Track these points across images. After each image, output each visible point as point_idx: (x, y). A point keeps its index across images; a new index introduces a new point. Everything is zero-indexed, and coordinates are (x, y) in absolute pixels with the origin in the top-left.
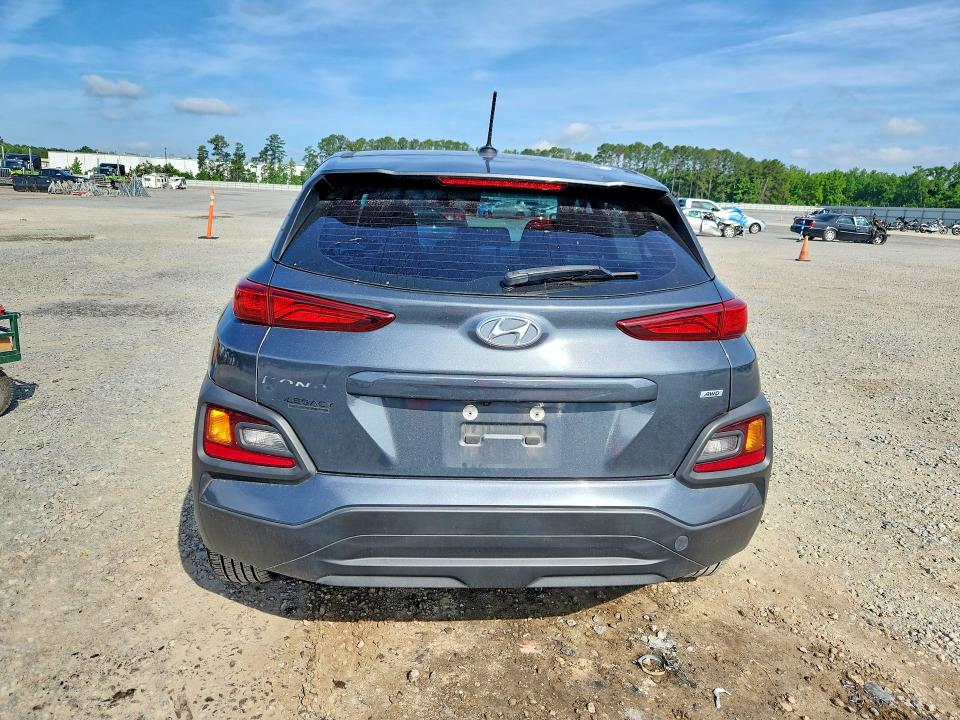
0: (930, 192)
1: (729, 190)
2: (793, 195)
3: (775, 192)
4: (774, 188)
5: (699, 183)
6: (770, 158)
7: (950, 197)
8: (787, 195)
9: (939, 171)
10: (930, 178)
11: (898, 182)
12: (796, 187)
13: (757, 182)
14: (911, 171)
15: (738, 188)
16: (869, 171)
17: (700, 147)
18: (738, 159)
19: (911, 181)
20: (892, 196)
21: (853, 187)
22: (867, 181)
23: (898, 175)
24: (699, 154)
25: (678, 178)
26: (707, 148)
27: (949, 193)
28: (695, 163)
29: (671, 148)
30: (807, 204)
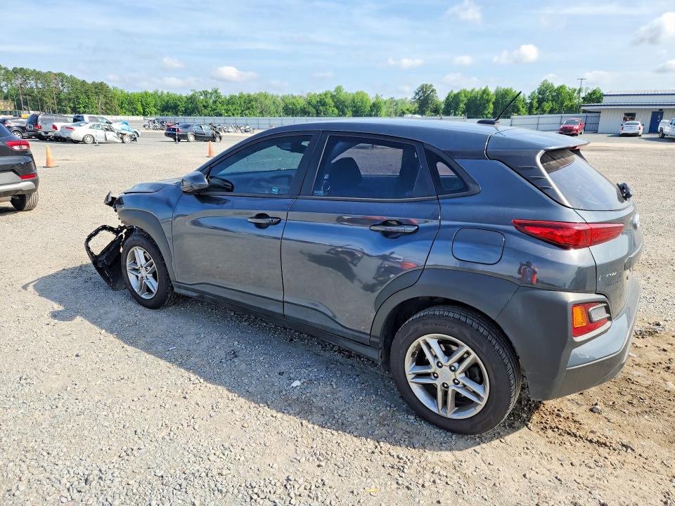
0: (204, 106)
1: (72, 105)
2: (122, 108)
3: (108, 106)
4: (106, 103)
5: (44, 98)
6: (98, 81)
7: (215, 110)
8: (118, 108)
9: (205, 93)
10: (202, 97)
11: (185, 100)
12: (122, 103)
13: (93, 98)
14: (191, 93)
15: (79, 103)
16: (165, 92)
17: (38, 70)
18: (72, 81)
19: (191, 99)
20: (183, 109)
21: (159, 103)
22: (166, 99)
23: (184, 95)
24: (38, 75)
25: (25, 95)
26: (44, 71)
27: (214, 107)
28: (36, 83)
29: (10, 69)
30: (133, 115)
